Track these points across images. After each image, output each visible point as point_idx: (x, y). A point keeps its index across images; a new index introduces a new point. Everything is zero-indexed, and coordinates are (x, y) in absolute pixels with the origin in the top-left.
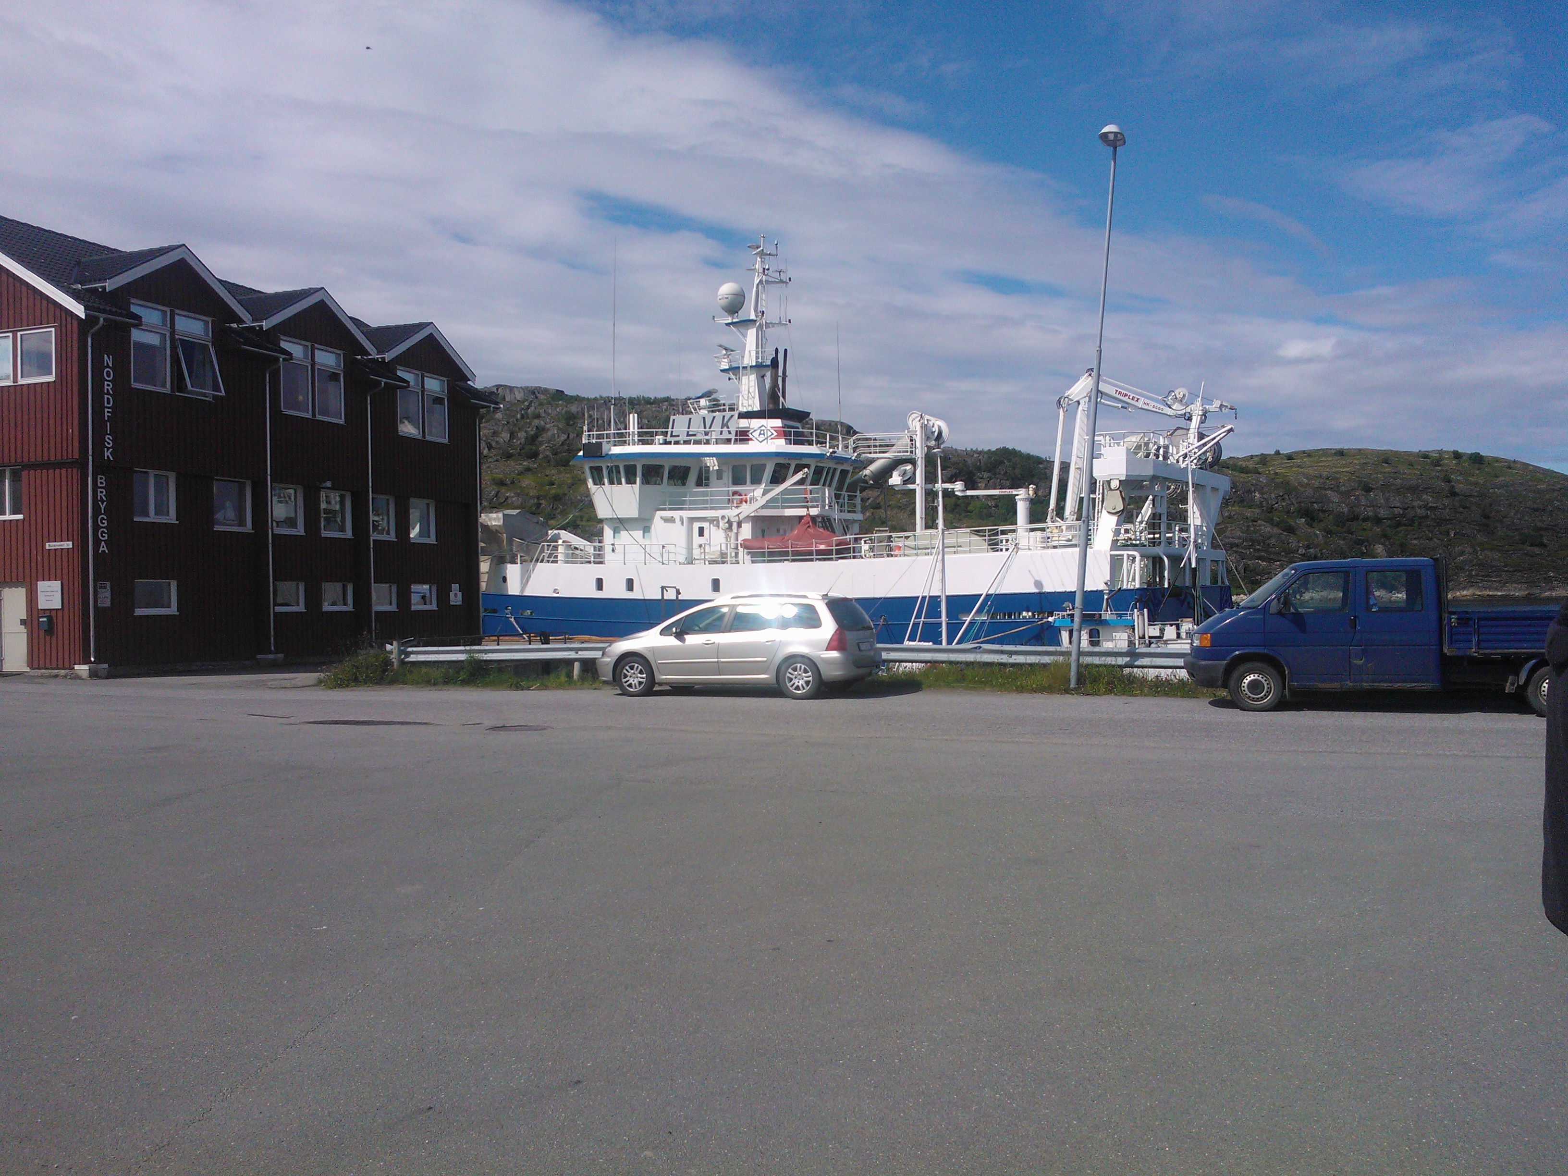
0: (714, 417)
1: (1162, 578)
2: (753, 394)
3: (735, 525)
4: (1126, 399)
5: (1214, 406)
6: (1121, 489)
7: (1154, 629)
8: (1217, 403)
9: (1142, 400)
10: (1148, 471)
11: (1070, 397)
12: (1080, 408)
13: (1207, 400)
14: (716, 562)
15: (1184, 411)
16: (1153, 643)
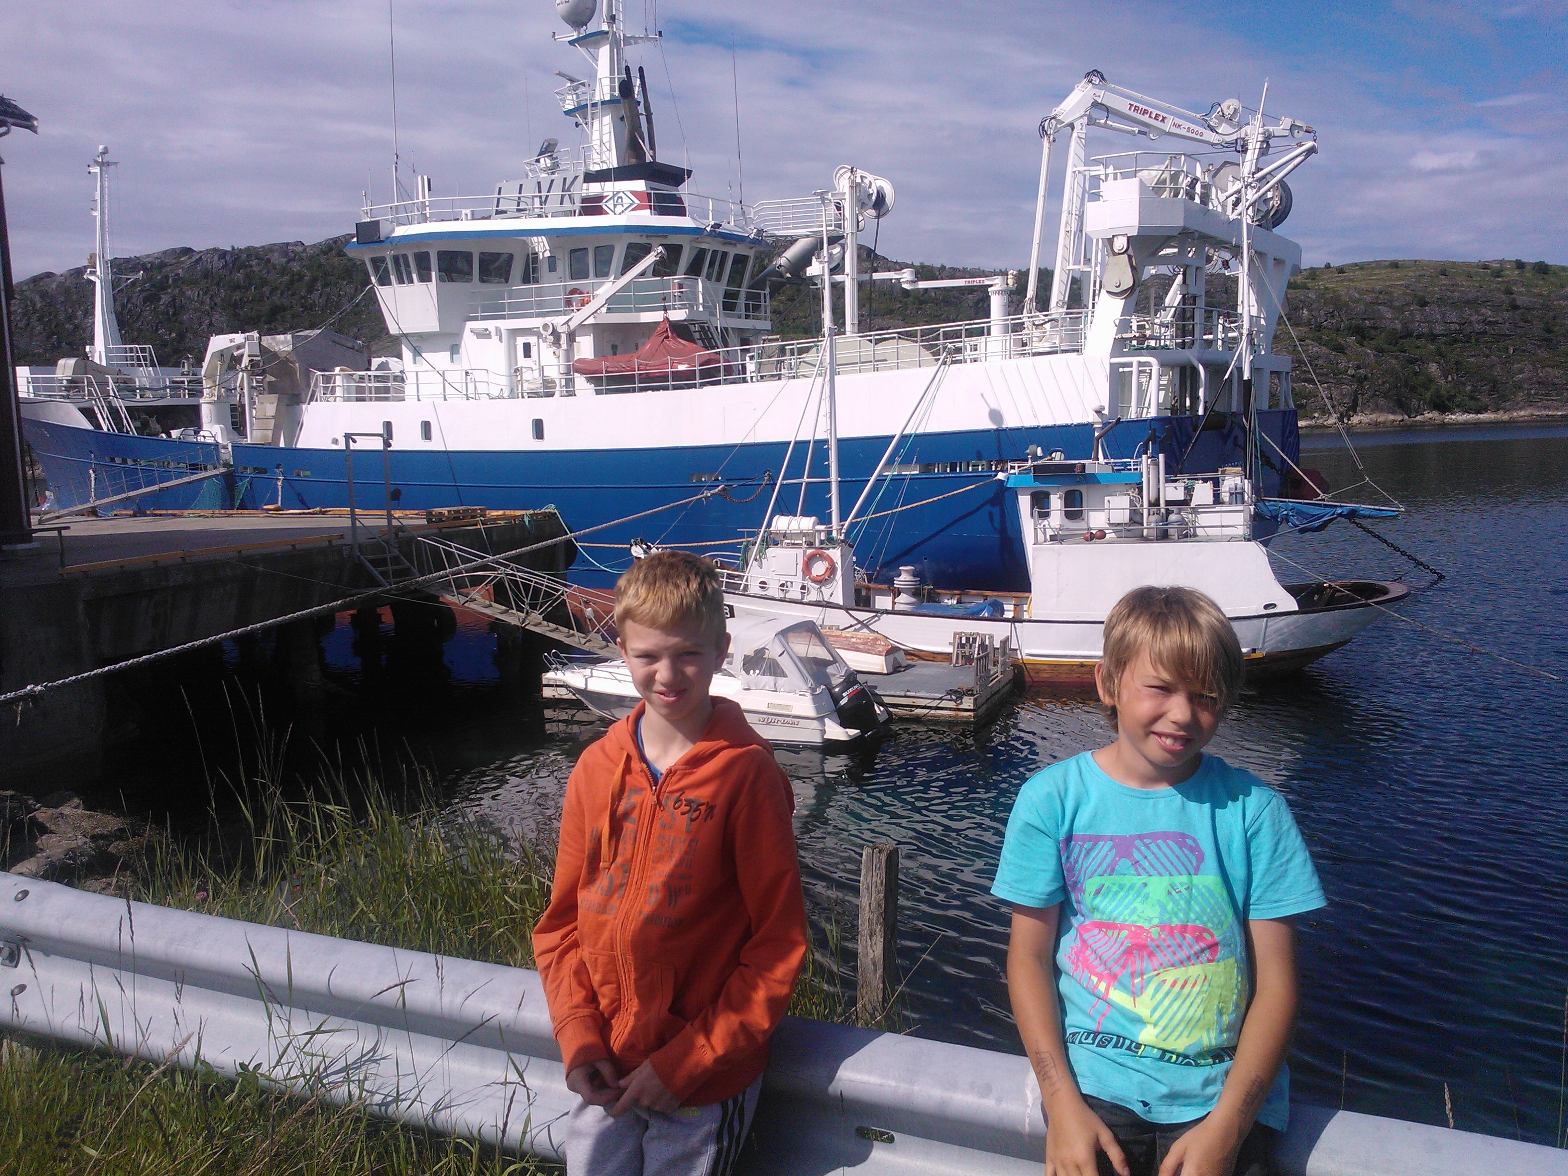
0: (552, 181)
1: (1195, 399)
2: (607, 145)
3: (564, 338)
4: (1145, 118)
5: (1282, 127)
6: (1130, 252)
7: (1176, 488)
8: (1286, 123)
9: (1170, 119)
10: (1176, 221)
11: (1059, 118)
12: (1075, 134)
13: (1270, 118)
14: (537, 395)
15: (1235, 137)
16: (1173, 511)
